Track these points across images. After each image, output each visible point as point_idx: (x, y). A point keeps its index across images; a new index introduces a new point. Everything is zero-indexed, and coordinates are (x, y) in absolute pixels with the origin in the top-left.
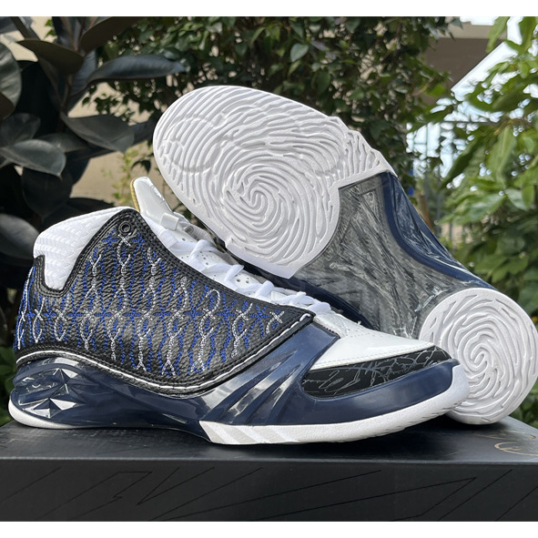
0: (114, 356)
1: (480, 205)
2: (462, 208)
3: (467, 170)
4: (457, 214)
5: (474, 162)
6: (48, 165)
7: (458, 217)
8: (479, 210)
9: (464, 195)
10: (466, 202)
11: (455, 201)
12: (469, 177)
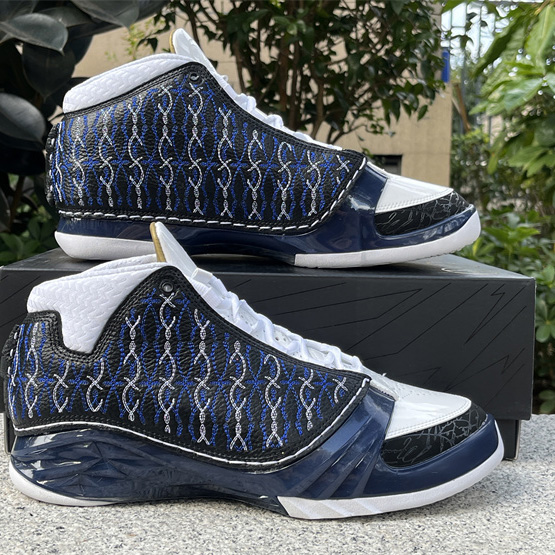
0: (168, 429)
1: (516, 91)
2: (496, 95)
3: (504, 54)
4: (491, 102)
5: (512, 45)
6: (49, 41)
7: (492, 105)
8: (515, 97)
9: (499, 81)
10: (501, 88)
11: (490, 88)
12: (506, 61)
